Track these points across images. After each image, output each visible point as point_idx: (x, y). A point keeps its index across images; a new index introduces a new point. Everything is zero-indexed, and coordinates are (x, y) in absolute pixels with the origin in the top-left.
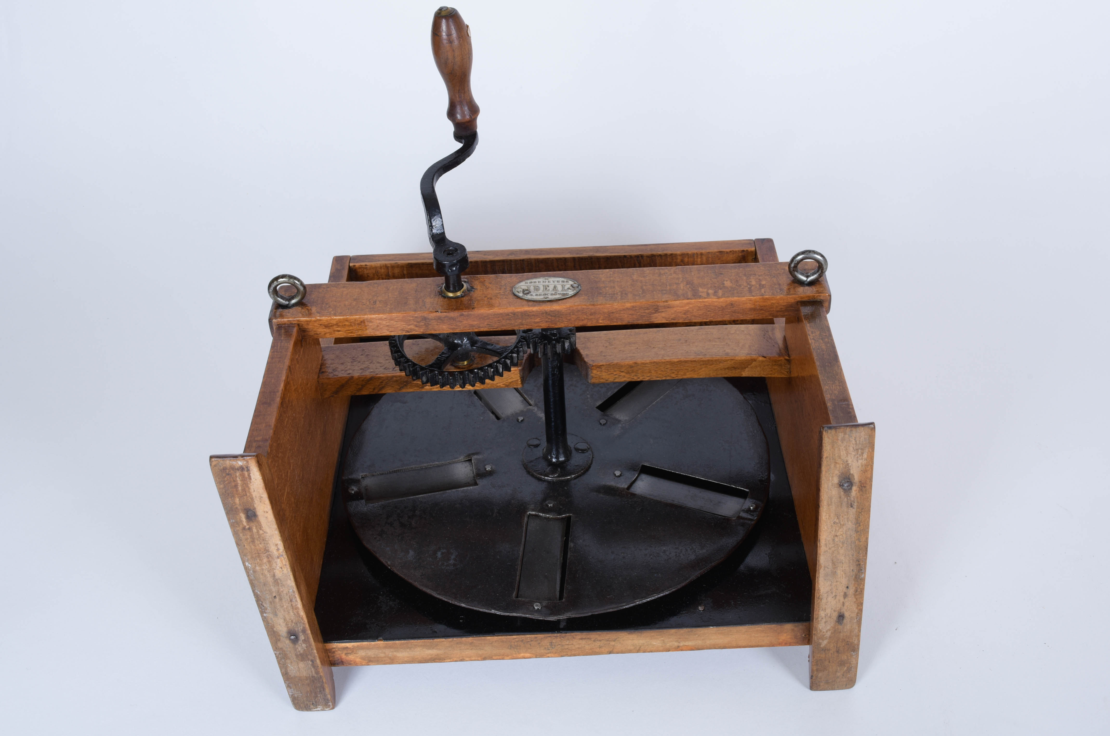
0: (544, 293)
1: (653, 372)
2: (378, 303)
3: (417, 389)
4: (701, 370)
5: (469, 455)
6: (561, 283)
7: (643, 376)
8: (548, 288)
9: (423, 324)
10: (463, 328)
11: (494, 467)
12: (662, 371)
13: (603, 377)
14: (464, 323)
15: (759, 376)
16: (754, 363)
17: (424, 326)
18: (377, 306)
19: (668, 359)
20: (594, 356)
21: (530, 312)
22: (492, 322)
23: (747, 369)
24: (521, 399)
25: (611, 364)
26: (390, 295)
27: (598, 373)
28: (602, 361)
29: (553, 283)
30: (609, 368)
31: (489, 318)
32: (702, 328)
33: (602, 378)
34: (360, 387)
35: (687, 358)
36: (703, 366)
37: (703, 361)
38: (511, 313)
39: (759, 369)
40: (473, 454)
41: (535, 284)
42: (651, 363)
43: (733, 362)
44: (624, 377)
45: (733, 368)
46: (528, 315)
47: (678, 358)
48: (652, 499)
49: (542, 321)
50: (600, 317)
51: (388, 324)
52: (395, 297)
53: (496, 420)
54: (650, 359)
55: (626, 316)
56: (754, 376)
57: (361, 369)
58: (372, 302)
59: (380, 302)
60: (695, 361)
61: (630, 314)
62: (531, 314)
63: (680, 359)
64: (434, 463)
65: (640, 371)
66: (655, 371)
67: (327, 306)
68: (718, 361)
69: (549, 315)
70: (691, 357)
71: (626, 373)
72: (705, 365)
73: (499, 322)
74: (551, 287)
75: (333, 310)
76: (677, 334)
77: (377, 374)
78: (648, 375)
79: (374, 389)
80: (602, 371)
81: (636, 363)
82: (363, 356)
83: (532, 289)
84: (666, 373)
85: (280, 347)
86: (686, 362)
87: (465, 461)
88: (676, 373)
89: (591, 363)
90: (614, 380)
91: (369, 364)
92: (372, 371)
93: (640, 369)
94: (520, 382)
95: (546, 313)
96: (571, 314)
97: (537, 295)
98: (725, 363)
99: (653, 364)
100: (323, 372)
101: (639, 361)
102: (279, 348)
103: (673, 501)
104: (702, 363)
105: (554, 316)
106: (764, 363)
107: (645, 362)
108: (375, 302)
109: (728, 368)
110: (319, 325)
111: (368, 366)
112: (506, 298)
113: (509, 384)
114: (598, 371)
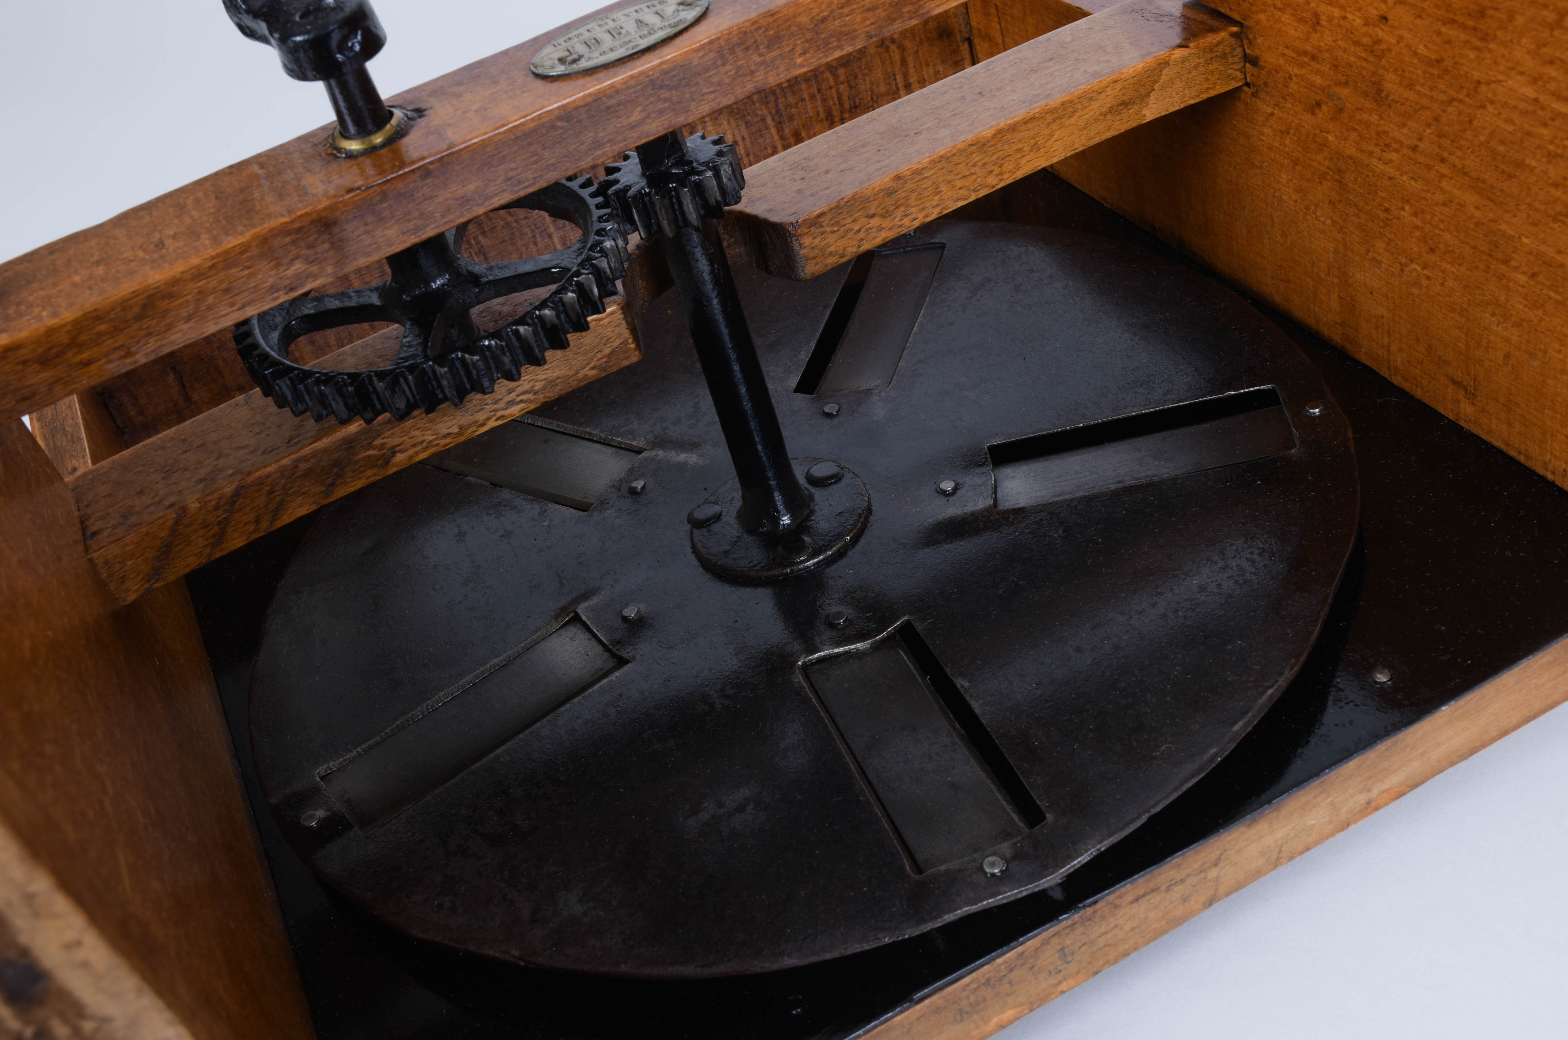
0: (621, 43)
1: (944, 188)
2: (168, 242)
3: (375, 475)
4: (1053, 140)
5: (563, 611)
6: (647, 10)
7: (923, 209)
8: (623, 31)
10: (443, 216)
11: (643, 607)
12: (964, 177)
13: (832, 249)
14: (440, 200)
15: (1182, 106)
16: (1164, 72)
17: (331, 253)
18: (171, 248)
19: (970, 137)
20: (787, 205)
21: (610, 97)
22: (516, 169)
23: (1153, 96)
25: (842, 203)
26: (194, 213)
27: (817, 241)
28: (815, 205)
29: (628, 18)
30: (841, 217)
31: (504, 157)
32: (992, 62)
33: (830, 254)
34: (216, 529)
35: (1013, 118)
36: (1054, 126)
37: (1051, 111)
38: (560, 118)
39: (1178, 84)
40: (575, 602)
41: (581, 38)
42: (934, 162)
43: (1119, 86)
44: (880, 229)
45: (1121, 104)
46: (608, 108)
47: (991, 127)
49: (648, 117)
50: (795, 46)
51: (224, 286)
52: (212, 210)
53: (581, 513)
54: (927, 154)
55: (859, 19)
56: (1173, 109)
57: (201, 481)
58: (152, 246)
59: (173, 238)
60: (1033, 119)
61: (868, 10)
62: (613, 102)
63: (998, 125)
64: (488, 666)
65: (913, 196)
66: (949, 182)
67: (23, 308)
68: (1087, 97)
69: (661, 87)
70: (1020, 113)
71: (883, 216)
72: (1058, 122)
73: (536, 162)
74: (630, 26)
75: (43, 309)
76: (946, 92)
77: (249, 474)
78: (935, 203)
79: (257, 521)
80: (823, 233)
81: (898, 178)
82: (188, 454)
83: (581, 49)
84: (975, 180)
86: (1013, 128)
87: (560, 628)
88: (997, 170)
89: (792, 219)
90: (859, 247)
91: (215, 463)
92: (230, 472)
93: (913, 191)
94: (633, 346)
95: (652, 82)
96: (720, 62)
97: (604, 53)
98: (1102, 96)
99: (939, 166)
100: (94, 534)
101: (904, 168)
104: (1049, 118)
105: (675, 87)
106: (1187, 64)
107: (921, 166)
108: (160, 244)
109: (1111, 111)
110: (20, 367)
111: (216, 466)
112: (524, 92)
113: (606, 362)
114: (814, 238)
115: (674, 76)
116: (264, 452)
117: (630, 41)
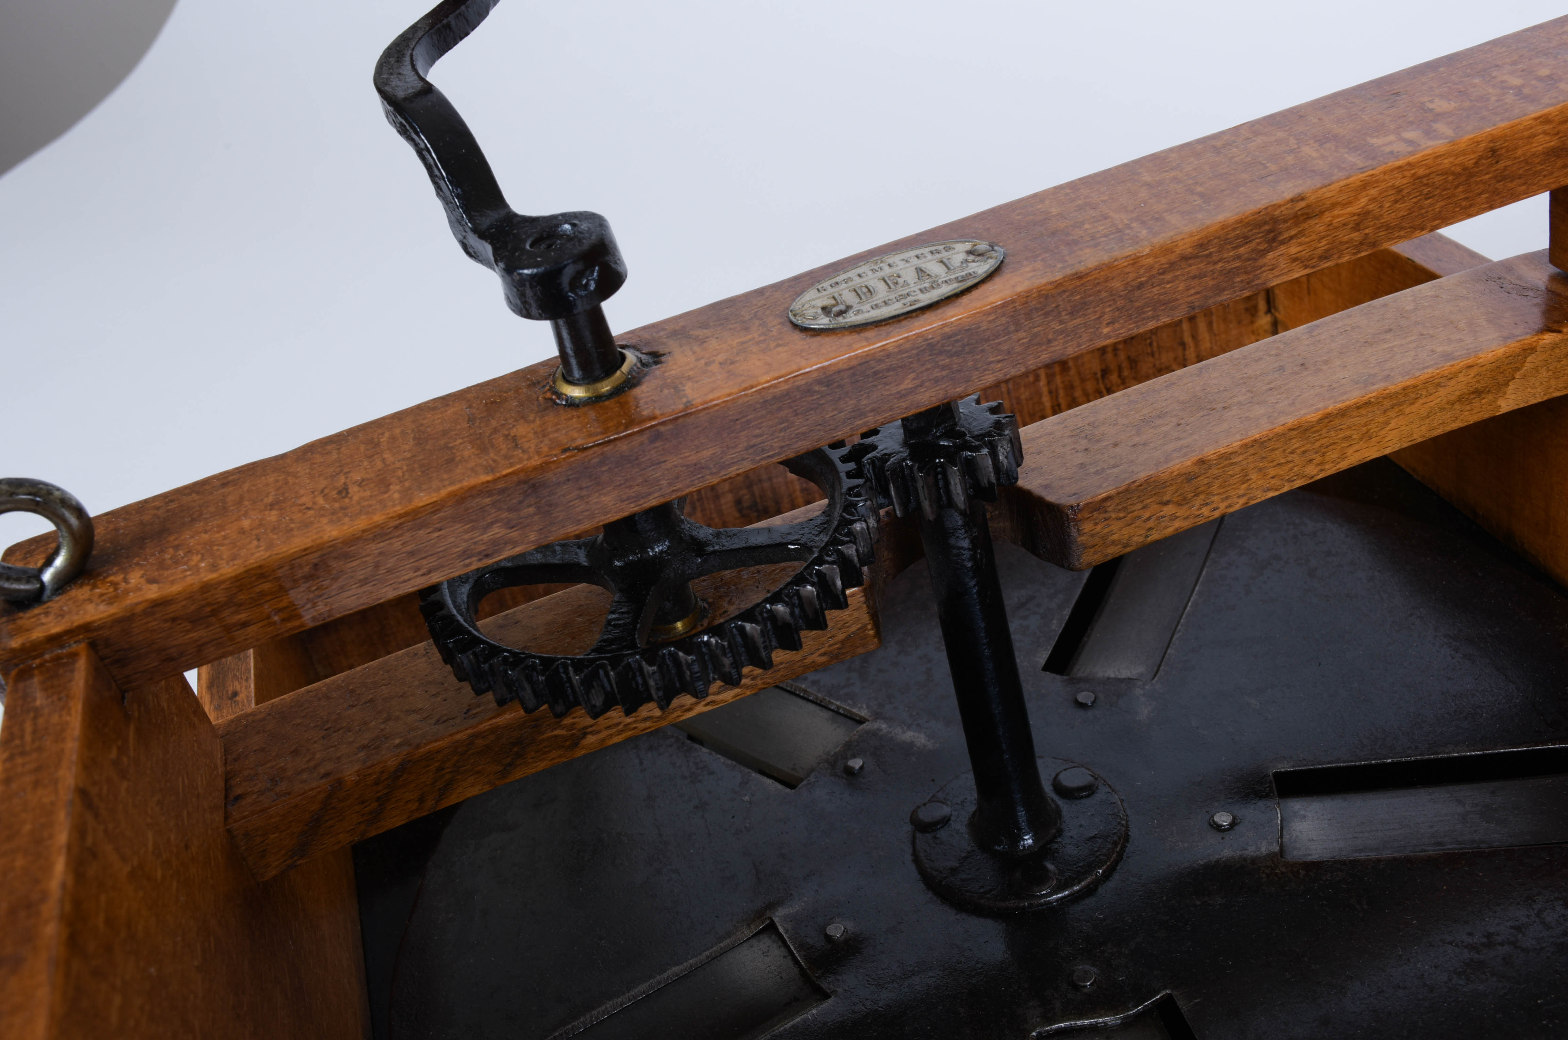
0: (897, 295)
1: (1253, 476)
2: (353, 489)
3: (560, 756)
4: (1388, 428)
5: (760, 914)
6: (929, 256)
7: (1227, 498)
8: (901, 281)
9: (531, 510)
10: (670, 484)
11: (850, 926)
12: (1279, 464)
13: (1115, 537)
14: (669, 465)
15: (1545, 398)
16: (1529, 359)
17: (536, 518)
18: (355, 498)
19: (1290, 420)
20: (1066, 482)
21: (880, 361)
22: (761, 435)
23: (1512, 386)
24: (826, 714)
25: (1133, 486)
26: (387, 456)
27: (1099, 528)
28: (1100, 486)
29: (908, 265)
30: (1129, 502)
31: (748, 422)
32: (1317, 326)
33: (1113, 543)
34: (375, 805)
35: (1344, 401)
36: (1391, 414)
37: (1390, 396)
38: (819, 382)
39: (1544, 373)
40: (772, 906)
41: (850, 284)
42: (1245, 446)
43: (1473, 372)
44: (1174, 517)
45: (1473, 393)
46: (876, 373)
47: (1318, 410)
48: (1379, 861)
50: (1104, 313)
51: (409, 548)
52: (408, 455)
53: (788, 790)
54: (1238, 437)
55: (1182, 287)
56: (1533, 401)
57: (364, 747)
58: (334, 492)
59: (360, 485)
60: (1368, 404)
61: (1194, 277)
62: (883, 366)
63: (1325, 408)
64: (665, 975)
65: (1217, 484)
66: (1260, 470)
67: (181, 553)
68: (1434, 383)
69: (941, 353)
70: (1354, 396)
71: (1179, 504)
72: (1397, 409)
73: (785, 429)
74: (909, 275)
75: (202, 560)
76: (1260, 359)
77: (418, 747)
78: (1241, 492)
79: (421, 800)
80: (1106, 519)
81: (1201, 462)
82: (354, 710)
83: (849, 298)
84: (1291, 469)
85: (34, 732)
86: (1343, 413)
87: (752, 937)
88: (1318, 459)
89: (1072, 501)
90: (1147, 536)
91: (382, 726)
92: (397, 741)
93: (1216, 478)
94: (871, 632)
95: (931, 346)
96: (1012, 328)
97: (876, 307)
98: (1453, 382)
99: (1252, 451)
100: (238, 798)
101: (1210, 451)
102: (28, 738)
103: (1440, 844)
104: (1387, 404)
105: (957, 354)
106: (1557, 351)
107: (1230, 450)
108: (344, 492)
109: (1460, 399)
110: (168, 625)
111: (382, 730)
112: (778, 345)
113: (839, 649)
114: (1096, 524)
115: (957, 341)
116: (437, 722)
117: (908, 294)
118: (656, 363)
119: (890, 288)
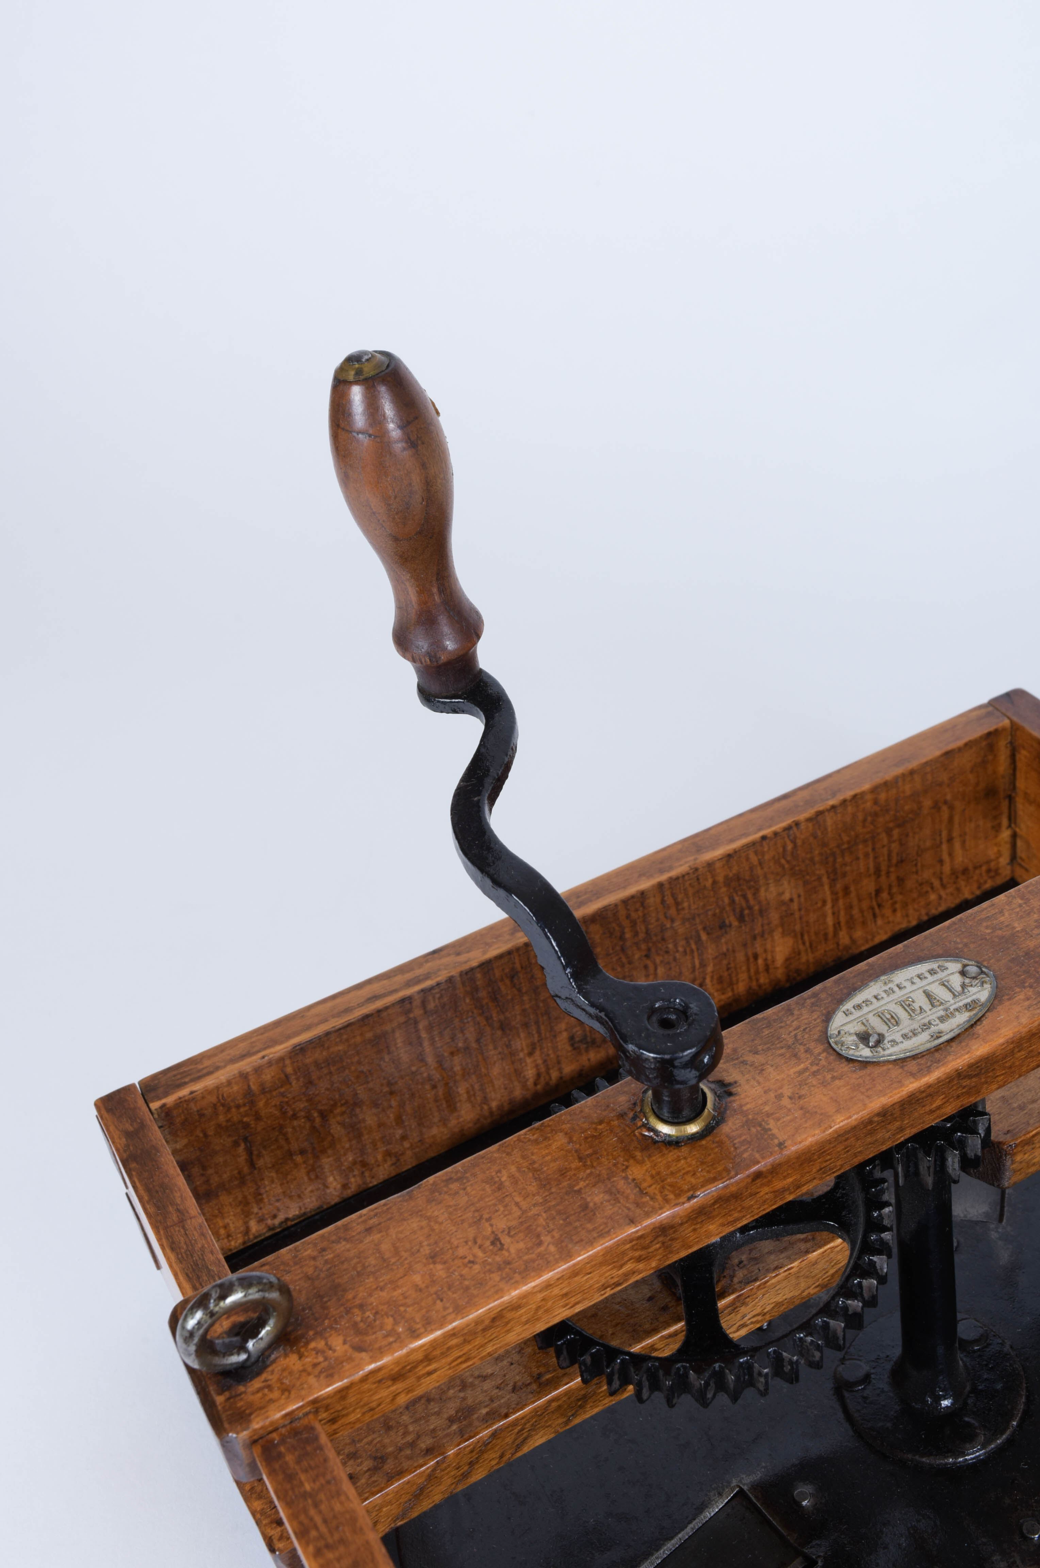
2: (504, 1239)
9: (658, 1246)
18: (513, 1251)
22: (830, 1159)
26: (519, 1200)
27: (1026, 1156)
33: (1034, 1164)
34: (466, 1468)
38: (878, 1114)
40: (733, 1473)
46: (917, 1101)
49: (947, 1101)
52: (539, 1199)
58: (488, 1243)
59: (509, 1235)
62: (924, 1095)
73: (848, 1152)
79: (502, 1456)
80: (1032, 1150)
85: (325, 1521)
89: (1009, 1139)
96: (1016, 1051)
102: (323, 1529)
108: (496, 1241)
113: (829, 1280)
114: (1025, 1154)
115: (977, 1067)
116: (514, 1390)
117: (930, 1023)
118: (730, 1094)
119: (911, 1015)
